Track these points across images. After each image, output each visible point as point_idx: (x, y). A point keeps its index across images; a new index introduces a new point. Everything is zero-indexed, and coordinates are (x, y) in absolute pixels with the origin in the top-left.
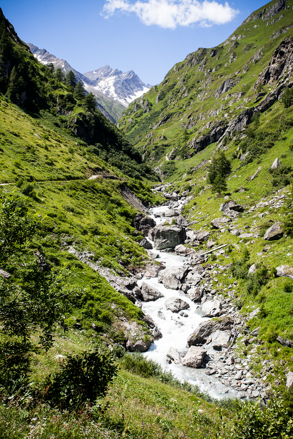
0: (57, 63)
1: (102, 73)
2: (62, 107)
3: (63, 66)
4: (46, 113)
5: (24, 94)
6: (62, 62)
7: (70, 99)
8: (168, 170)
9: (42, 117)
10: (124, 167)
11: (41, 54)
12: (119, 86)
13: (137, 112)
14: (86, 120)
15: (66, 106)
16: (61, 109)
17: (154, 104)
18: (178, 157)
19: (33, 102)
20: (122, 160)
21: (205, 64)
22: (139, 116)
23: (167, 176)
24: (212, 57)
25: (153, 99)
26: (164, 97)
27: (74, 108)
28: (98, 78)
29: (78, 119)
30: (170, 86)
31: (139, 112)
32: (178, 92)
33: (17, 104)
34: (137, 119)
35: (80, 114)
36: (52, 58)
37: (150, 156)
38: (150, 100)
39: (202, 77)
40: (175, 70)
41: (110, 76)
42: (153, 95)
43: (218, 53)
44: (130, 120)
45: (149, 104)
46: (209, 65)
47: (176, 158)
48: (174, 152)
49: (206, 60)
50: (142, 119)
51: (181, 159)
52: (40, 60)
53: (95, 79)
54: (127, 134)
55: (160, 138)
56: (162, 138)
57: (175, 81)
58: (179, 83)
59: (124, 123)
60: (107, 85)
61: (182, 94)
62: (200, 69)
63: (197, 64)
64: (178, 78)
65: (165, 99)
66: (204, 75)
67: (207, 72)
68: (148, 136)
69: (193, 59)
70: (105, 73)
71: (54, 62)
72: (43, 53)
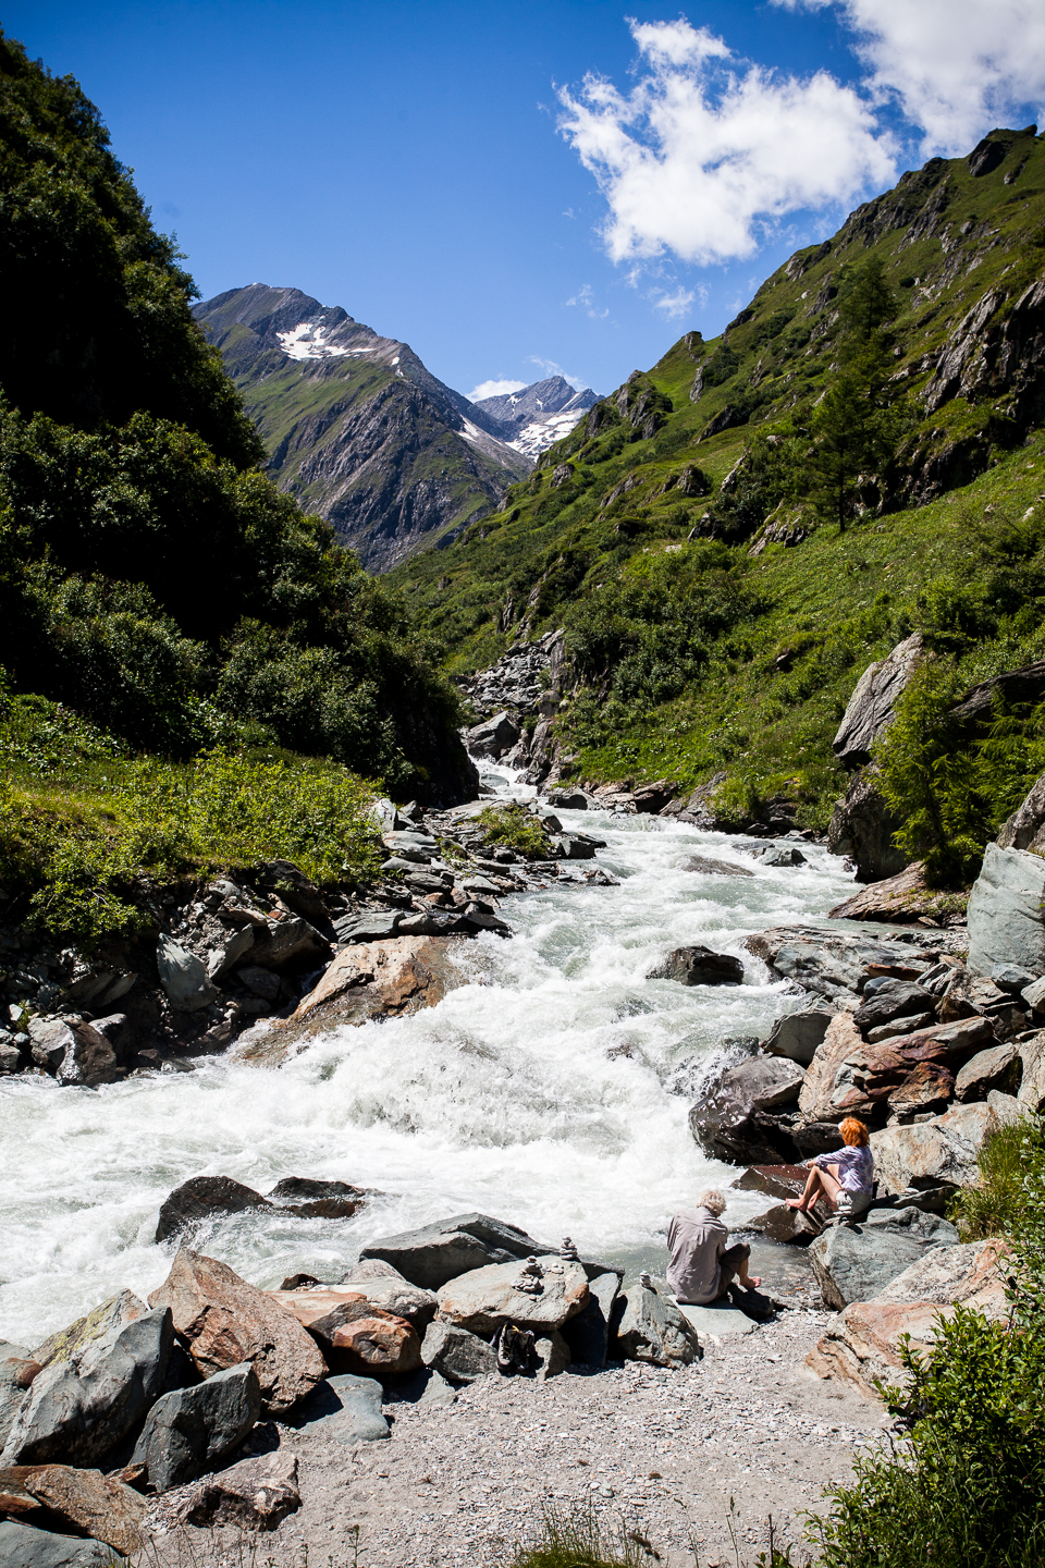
0: (375, 353)
1: (539, 402)
3: (396, 361)
6: (394, 347)
8: (637, 626)
11: (325, 323)
13: (599, 439)
17: (680, 404)
18: (784, 520)
21: (941, 209)
22: (606, 457)
23: (627, 694)
24: (978, 174)
25: (679, 386)
26: (732, 372)
28: (522, 417)
30: (761, 328)
31: (605, 439)
32: (803, 344)
34: (593, 469)
36: (362, 336)
37: (584, 583)
38: (663, 388)
39: (928, 260)
40: (788, 271)
41: (565, 410)
42: (680, 367)
43: (1009, 156)
44: (561, 471)
45: (658, 404)
46: (963, 208)
47: (767, 532)
48: (751, 471)
49: (946, 190)
50: (616, 467)
51: (818, 532)
52: (320, 342)
53: (512, 418)
54: (531, 532)
55: (669, 486)
56: (681, 485)
57: (788, 305)
58: (808, 308)
59: (532, 488)
60: (550, 440)
61: (820, 344)
62: (917, 233)
63: (899, 226)
64: (804, 296)
65: (736, 379)
66: (935, 250)
67: (957, 235)
68: (608, 499)
69: (875, 213)
70: (550, 402)
71: (366, 350)
72: (334, 319)
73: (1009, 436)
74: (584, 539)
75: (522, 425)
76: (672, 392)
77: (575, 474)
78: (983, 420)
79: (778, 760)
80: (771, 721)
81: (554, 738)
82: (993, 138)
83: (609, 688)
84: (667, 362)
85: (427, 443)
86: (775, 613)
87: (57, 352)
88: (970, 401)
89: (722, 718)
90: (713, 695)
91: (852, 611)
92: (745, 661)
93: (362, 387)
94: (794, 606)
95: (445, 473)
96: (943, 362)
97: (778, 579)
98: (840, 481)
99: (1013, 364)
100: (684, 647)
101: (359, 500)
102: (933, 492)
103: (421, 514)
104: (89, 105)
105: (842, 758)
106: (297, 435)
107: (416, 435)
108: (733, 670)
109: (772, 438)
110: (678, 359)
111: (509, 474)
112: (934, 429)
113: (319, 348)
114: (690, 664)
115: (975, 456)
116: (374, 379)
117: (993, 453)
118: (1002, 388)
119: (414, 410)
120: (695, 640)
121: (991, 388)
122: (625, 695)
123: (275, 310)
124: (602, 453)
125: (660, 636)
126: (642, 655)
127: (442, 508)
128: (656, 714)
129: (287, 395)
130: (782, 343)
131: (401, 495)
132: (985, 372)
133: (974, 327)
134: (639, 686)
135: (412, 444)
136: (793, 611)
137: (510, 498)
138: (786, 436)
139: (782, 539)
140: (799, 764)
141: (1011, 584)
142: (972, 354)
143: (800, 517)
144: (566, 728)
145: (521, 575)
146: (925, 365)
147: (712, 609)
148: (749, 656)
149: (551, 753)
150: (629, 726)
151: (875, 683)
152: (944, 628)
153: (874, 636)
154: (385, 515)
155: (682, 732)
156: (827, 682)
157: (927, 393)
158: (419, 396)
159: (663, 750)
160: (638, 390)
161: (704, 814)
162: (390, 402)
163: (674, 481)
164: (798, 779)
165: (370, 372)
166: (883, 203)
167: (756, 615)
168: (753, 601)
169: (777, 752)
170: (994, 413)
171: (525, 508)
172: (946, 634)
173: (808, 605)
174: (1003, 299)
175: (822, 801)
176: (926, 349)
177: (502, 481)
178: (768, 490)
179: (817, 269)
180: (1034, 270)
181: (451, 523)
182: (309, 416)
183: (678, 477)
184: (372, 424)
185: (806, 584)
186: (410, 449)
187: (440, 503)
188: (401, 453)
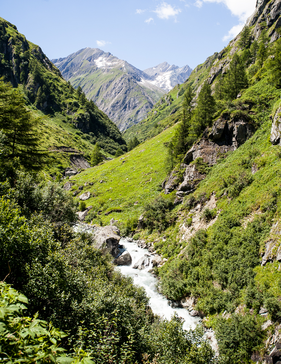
0: (118, 64)
1: (161, 69)
2: (70, 110)
3: (124, 66)
4: (59, 114)
5: (46, 103)
6: (123, 62)
7: (76, 105)
9: (55, 116)
10: (106, 147)
11: (105, 57)
12: (174, 79)
14: (84, 118)
15: (72, 109)
16: (69, 111)
17: (175, 99)
19: (50, 108)
20: (107, 143)
27: (78, 110)
28: (157, 74)
29: (78, 117)
30: (189, 84)
31: (162, 105)
33: (41, 110)
34: (160, 111)
35: (80, 114)
36: (115, 59)
40: (196, 71)
41: (167, 71)
42: (175, 91)
44: (155, 112)
45: (171, 99)
50: (164, 111)
52: (105, 61)
53: (154, 74)
54: (150, 123)
57: (193, 80)
59: (151, 114)
60: (164, 80)
64: (196, 78)
70: (163, 69)
71: (116, 63)
72: (108, 55)
75: (156, 76)
76: (173, 97)
77: (157, 112)
85: (133, 88)
93: (116, 76)
95: (137, 95)
101: (117, 103)
103: (132, 106)
106: (102, 88)
107: (130, 87)
110: (175, 89)
111: (153, 92)
113: (104, 63)
116: (119, 73)
119: (129, 80)
123: (93, 54)
124: (162, 108)
129: (98, 77)
131: (127, 102)
154: (124, 106)
158: (130, 77)
160: (168, 96)
162: (123, 79)
177: (151, 96)
181: (139, 107)
182: (104, 83)
184: (120, 85)
186: (129, 90)
187: (136, 103)
188: (127, 91)
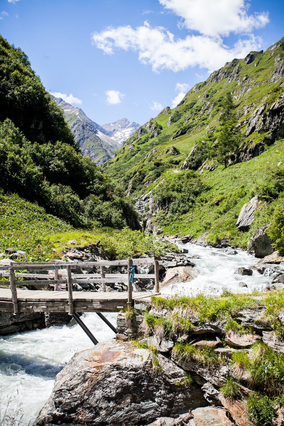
0: (71, 111)
1: (119, 126)
3: (77, 114)
6: (77, 109)
8: (175, 194)
13: (141, 137)
17: (164, 127)
18: (208, 164)
21: (237, 73)
22: (144, 143)
23: (174, 212)
24: (248, 63)
25: (164, 122)
26: (179, 118)
28: (115, 130)
30: (187, 106)
31: (143, 137)
32: (199, 111)
34: (140, 146)
36: (67, 106)
37: (145, 180)
38: (159, 123)
39: (234, 87)
40: (194, 90)
41: (127, 128)
42: (164, 117)
43: (256, 59)
44: (131, 147)
45: (158, 127)
46: (244, 73)
47: (204, 167)
48: (198, 151)
49: (239, 68)
50: (147, 145)
51: (218, 167)
53: (112, 130)
54: (123, 164)
55: (167, 152)
56: (170, 152)
57: (195, 99)
58: (201, 100)
59: (122, 152)
60: (123, 136)
61: (204, 111)
62: (231, 80)
63: (225, 78)
64: (199, 97)
65: (181, 120)
66: (236, 85)
67: (242, 80)
68: (148, 156)
69: (219, 73)
70: (123, 125)
71: (69, 110)
72: (59, 101)
73: (270, 142)
74: (144, 167)
75: (114, 132)
76: (162, 124)
77: (135, 147)
78: (263, 138)
79: (222, 229)
80: (216, 219)
81: (153, 224)
82: (251, 54)
83: (168, 210)
84: (160, 115)
85: (87, 138)
86: (212, 190)
87: (33, 125)
88: (259, 133)
89: (201, 218)
90: (197, 212)
91: (233, 190)
92: (205, 203)
93: (68, 121)
94: (217, 188)
95: (93, 146)
96: (250, 122)
97: (212, 181)
98: (224, 154)
99: (270, 123)
100: (189, 199)
102: (250, 157)
104: (26, 56)
105: (239, 228)
107: (84, 135)
108: (202, 205)
109: (203, 141)
110: (163, 114)
111: (112, 147)
112: (249, 140)
114: (190, 204)
115: (261, 148)
116: (71, 119)
117: (266, 147)
118: (268, 130)
119: (83, 128)
120: (191, 197)
121: (265, 130)
122: (173, 212)
124: (143, 141)
125: (182, 197)
126: (177, 201)
127: (92, 157)
128: (182, 217)
130: (194, 110)
132: (263, 125)
133: (259, 113)
134: (177, 209)
135: (83, 138)
136: (217, 190)
137: (116, 154)
138: (207, 141)
139: (208, 169)
140: (227, 230)
141: (280, 184)
142: (258, 120)
143: (213, 163)
144: (156, 221)
145: (125, 177)
146: (245, 122)
147: (195, 189)
148: (206, 202)
149: (152, 228)
150: (175, 221)
151: (246, 209)
152: (264, 195)
153: (242, 197)
155: (190, 222)
156: (230, 208)
157: (246, 130)
158: (85, 124)
159: (185, 227)
160: (152, 123)
161: (204, 243)
162: (76, 126)
163: (168, 151)
164: (228, 234)
165: (70, 117)
166: (221, 71)
167: (207, 190)
168: (206, 187)
169: (221, 227)
170: (266, 136)
171: (121, 157)
172: (265, 196)
173: (221, 188)
174: (266, 106)
175: (235, 239)
176: (245, 118)
177: (110, 149)
178: (203, 156)
179: (202, 89)
180: (274, 99)
183: (169, 150)
185: (220, 182)
186: (82, 139)
187: (91, 155)
188: (80, 140)
